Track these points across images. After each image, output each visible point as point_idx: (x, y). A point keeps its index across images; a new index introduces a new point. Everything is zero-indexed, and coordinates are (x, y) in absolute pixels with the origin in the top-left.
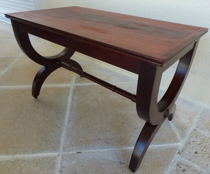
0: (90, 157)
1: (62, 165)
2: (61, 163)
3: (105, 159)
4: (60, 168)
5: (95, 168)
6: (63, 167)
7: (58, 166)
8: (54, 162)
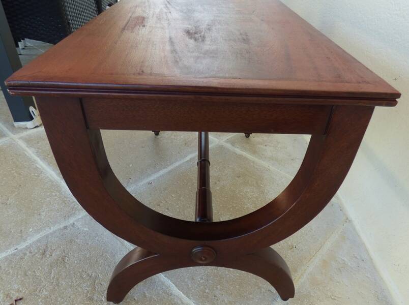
0: (106, 239)
1: (75, 223)
2: (77, 220)
3: (114, 256)
4: (71, 224)
5: (92, 255)
6: (73, 225)
7: (72, 220)
8: (74, 213)
